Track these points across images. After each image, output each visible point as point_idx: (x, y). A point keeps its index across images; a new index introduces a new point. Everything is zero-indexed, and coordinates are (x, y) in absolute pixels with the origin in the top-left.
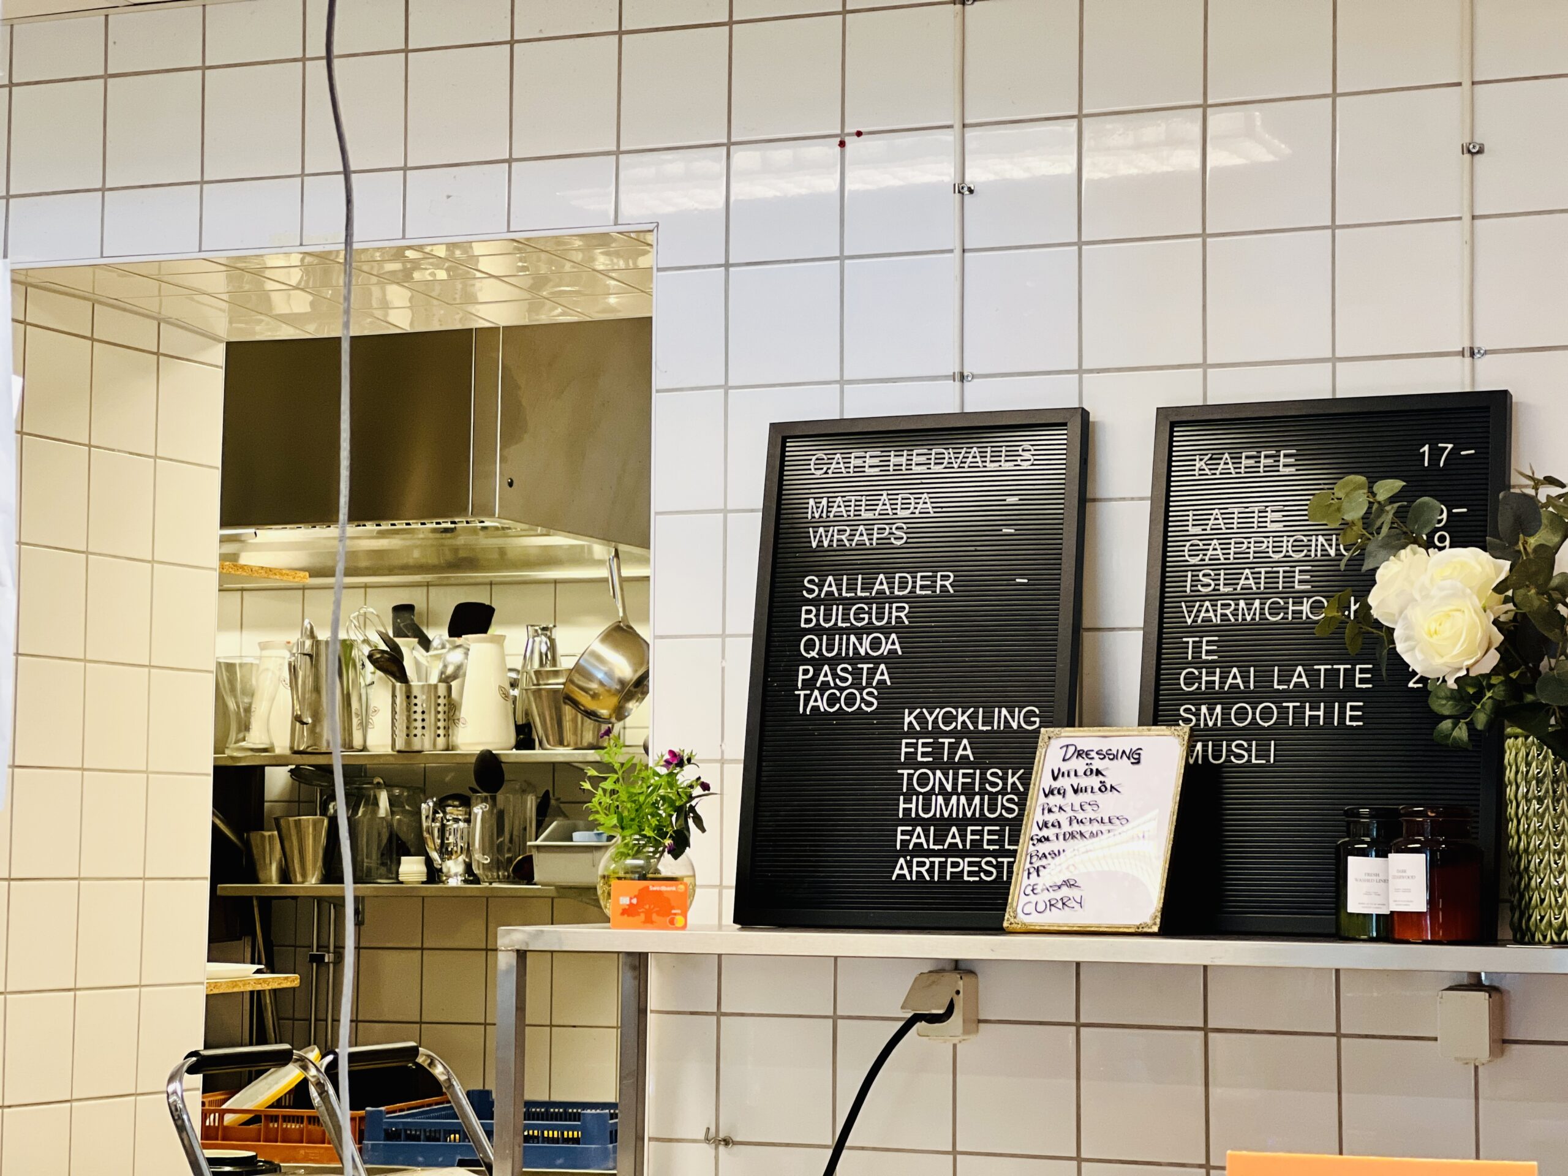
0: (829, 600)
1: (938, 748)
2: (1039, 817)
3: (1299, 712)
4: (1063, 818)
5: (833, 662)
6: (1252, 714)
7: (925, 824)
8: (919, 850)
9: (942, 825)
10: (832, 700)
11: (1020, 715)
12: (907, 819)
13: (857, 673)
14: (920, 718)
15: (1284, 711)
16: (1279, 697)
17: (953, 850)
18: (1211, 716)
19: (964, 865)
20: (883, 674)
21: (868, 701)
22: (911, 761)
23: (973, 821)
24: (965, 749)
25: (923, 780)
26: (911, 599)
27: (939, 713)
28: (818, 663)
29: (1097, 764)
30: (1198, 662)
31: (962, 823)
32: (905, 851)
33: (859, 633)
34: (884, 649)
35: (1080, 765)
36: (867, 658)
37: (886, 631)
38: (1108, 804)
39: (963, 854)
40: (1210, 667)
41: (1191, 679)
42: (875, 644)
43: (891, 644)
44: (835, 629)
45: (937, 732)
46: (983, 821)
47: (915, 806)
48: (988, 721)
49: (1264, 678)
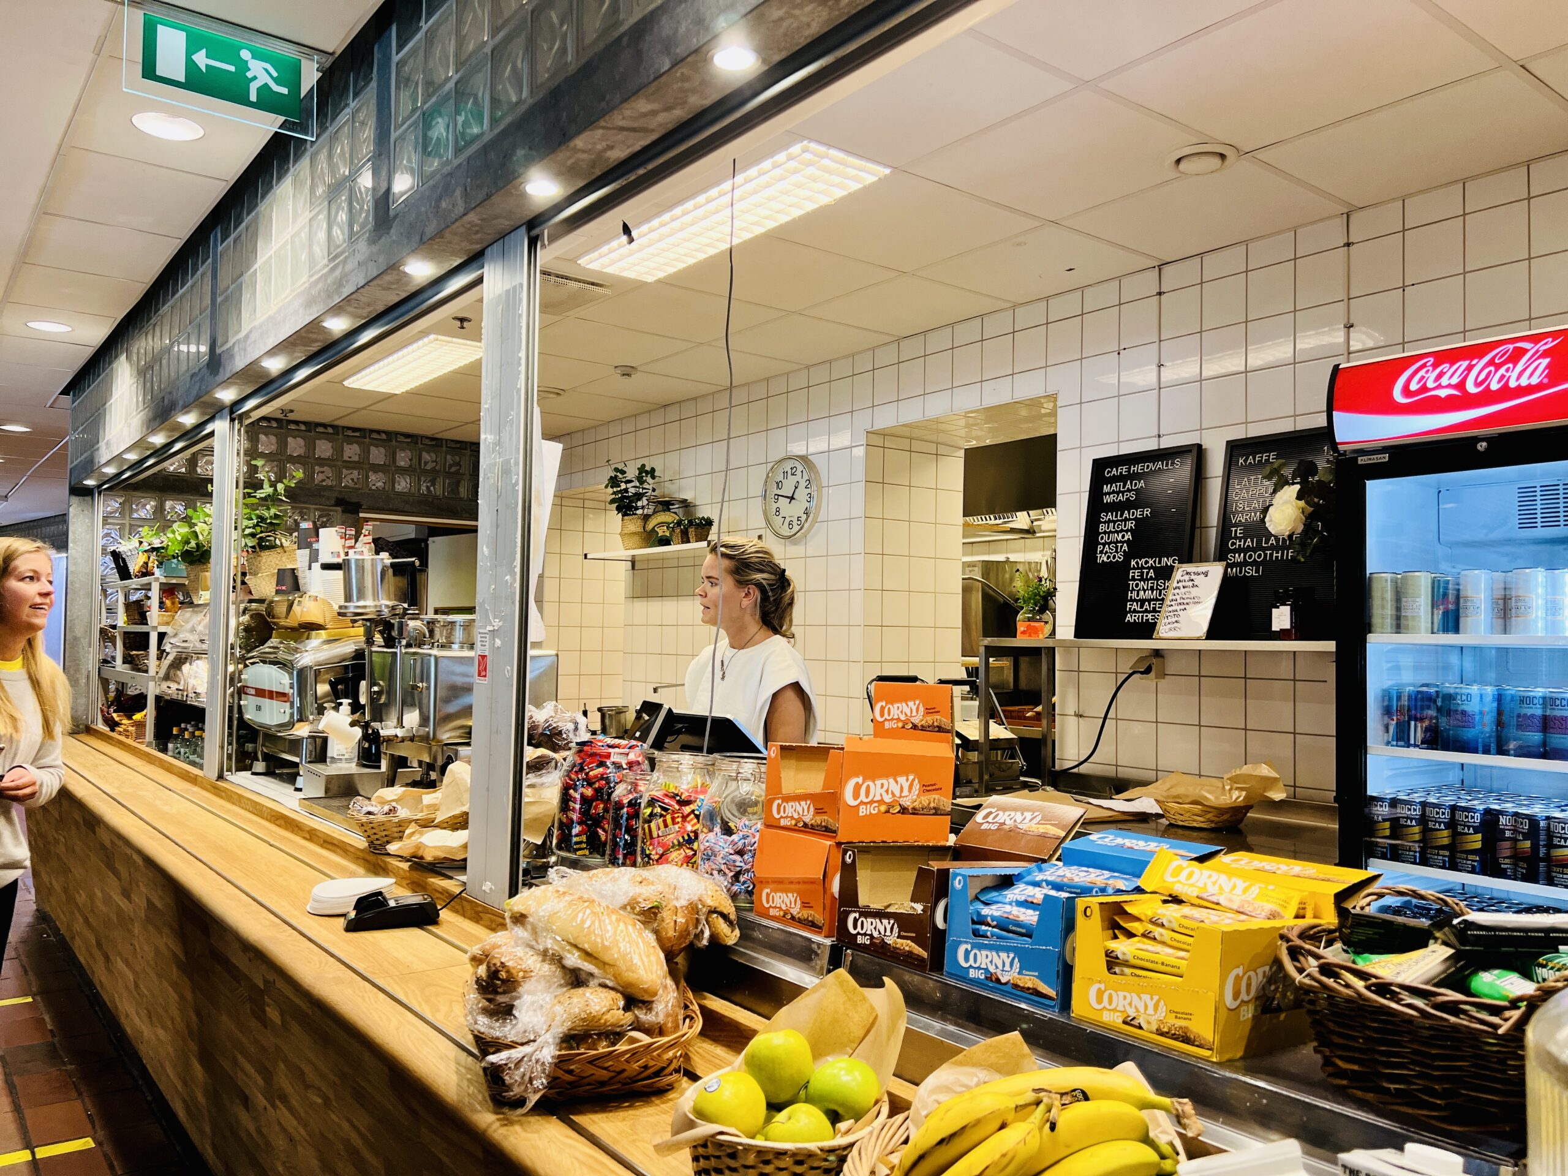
0: (1109, 521)
1: (1142, 573)
2: (1171, 597)
3: (1271, 555)
4: (1178, 597)
5: (1109, 544)
6: (1255, 556)
7: (1137, 601)
8: (1135, 611)
9: (1143, 602)
10: (1108, 557)
11: (1171, 560)
12: (1132, 600)
13: (1117, 547)
14: (1137, 563)
15: (1266, 555)
16: (1264, 549)
17: (1146, 611)
18: (1239, 558)
19: (1150, 616)
20: (1125, 546)
21: (1119, 557)
22: (1133, 579)
23: (1153, 600)
24: (1152, 573)
25: (1137, 585)
26: (1136, 519)
27: (1143, 560)
28: (1104, 545)
29: (1193, 577)
30: (1236, 538)
31: (1149, 601)
32: (1130, 611)
33: (1118, 532)
34: (1126, 538)
35: (1187, 577)
36: (1121, 542)
37: (1127, 531)
38: (1194, 592)
39: (1149, 612)
40: (1240, 539)
41: (1233, 544)
42: (1123, 537)
43: (1128, 536)
44: (1111, 532)
45: (1143, 568)
46: (1157, 600)
47: (1134, 595)
48: (1160, 563)
49: (1259, 542)
